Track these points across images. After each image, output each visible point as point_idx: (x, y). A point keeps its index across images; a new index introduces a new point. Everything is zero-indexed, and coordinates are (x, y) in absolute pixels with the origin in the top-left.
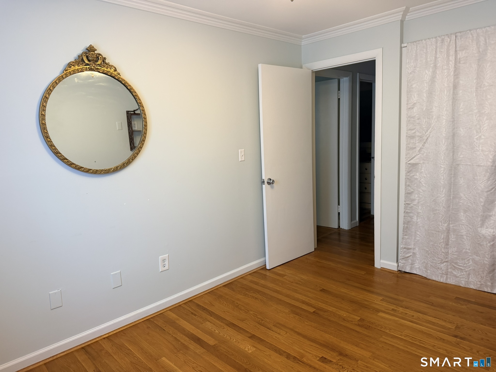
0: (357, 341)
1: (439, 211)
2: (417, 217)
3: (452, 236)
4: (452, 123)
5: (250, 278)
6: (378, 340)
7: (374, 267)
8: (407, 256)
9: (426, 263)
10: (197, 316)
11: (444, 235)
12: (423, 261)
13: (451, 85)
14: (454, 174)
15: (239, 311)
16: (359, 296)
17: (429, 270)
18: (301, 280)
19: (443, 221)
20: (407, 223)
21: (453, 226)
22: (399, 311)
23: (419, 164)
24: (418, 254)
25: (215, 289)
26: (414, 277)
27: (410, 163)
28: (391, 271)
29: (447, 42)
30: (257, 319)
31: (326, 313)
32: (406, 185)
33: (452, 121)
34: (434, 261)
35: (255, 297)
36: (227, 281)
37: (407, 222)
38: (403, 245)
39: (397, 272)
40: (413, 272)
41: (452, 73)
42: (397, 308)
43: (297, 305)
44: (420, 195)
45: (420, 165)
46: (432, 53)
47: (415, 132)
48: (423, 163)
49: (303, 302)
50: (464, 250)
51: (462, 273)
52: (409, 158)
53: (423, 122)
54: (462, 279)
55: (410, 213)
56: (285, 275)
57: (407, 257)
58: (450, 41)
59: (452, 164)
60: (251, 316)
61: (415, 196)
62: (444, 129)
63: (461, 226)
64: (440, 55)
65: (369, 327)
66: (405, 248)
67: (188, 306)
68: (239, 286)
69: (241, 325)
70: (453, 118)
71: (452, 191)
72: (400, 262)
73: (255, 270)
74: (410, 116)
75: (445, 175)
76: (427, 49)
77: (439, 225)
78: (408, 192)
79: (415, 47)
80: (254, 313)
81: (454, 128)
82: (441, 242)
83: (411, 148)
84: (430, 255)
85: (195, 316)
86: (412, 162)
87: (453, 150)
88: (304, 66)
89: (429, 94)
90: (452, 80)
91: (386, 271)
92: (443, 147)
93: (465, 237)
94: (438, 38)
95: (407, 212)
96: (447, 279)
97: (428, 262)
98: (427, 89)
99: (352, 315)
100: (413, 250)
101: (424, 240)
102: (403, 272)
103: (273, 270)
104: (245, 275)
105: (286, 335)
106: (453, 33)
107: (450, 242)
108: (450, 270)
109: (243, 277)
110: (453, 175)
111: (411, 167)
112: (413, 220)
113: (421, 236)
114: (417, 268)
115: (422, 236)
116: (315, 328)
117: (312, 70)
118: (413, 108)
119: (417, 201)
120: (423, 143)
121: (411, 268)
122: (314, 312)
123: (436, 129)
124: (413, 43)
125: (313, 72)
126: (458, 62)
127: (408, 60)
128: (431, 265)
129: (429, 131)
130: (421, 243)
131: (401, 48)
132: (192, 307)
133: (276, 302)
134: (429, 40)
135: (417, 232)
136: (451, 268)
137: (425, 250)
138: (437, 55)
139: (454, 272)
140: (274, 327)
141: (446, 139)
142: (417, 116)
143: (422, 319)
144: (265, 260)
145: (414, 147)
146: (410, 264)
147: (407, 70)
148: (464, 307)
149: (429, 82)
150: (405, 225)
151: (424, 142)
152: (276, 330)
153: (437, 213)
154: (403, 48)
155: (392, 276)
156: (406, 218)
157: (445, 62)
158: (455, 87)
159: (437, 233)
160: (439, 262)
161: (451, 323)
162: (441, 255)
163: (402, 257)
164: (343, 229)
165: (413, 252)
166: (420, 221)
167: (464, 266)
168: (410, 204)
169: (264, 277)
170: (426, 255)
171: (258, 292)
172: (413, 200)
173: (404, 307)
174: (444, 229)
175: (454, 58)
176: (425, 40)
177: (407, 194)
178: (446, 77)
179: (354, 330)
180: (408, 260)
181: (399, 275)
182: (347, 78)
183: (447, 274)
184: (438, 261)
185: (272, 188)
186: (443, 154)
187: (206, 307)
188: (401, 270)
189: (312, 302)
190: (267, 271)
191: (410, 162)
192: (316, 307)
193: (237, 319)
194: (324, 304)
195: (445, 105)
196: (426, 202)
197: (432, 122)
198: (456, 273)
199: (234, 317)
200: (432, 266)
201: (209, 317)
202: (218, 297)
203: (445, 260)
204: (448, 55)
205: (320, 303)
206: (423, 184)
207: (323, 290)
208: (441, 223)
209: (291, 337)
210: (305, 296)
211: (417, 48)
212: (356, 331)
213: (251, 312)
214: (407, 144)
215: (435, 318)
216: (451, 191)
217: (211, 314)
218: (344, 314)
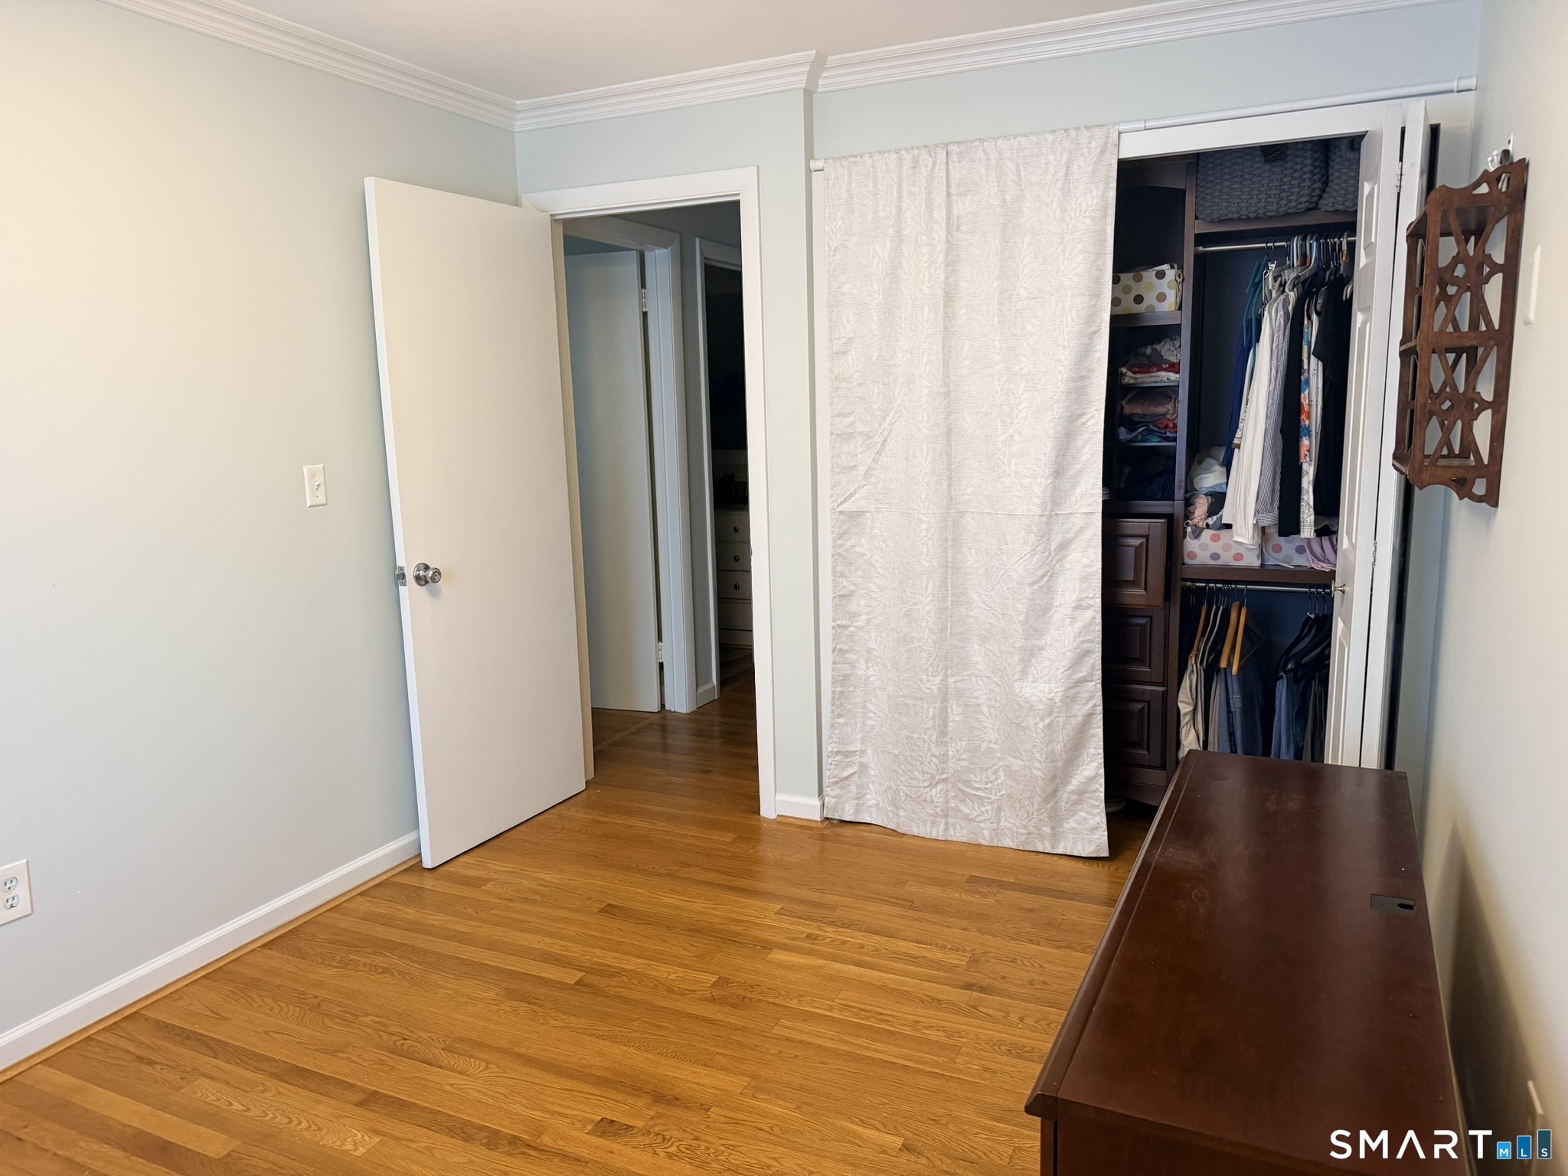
0: (708, 1047)
1: (920, 643)
2: (867, 663)
3: (955, 707)
4: (945, 399)
5: (364, 906)
6: (768, 1035)
7: (757, 817)
8: (845, 774)
9: (895, 789)
10: (158, 1067)
11: (935, 708)
12: (886, 785)
13: (940, 293)
14: (954, 540)
15: (323, 1022)
16: (715, 909)
17: (903, 809)
18: (541, 888)
19: (930, 669)
20: (842, 680)
21: (955, 682)
22: (825, 938)
23: (868, 512)
24: (872, 765)
25: (229, 963)
26: (865, 833)
27: (844, 510)
28: (805, 824)
29: (926, 167)
30: (385, 1037)
31: (617, 979)
32: (834, 572)
33: (945, 393)
34: (915, 783)
35: (380, 967)
36: (278, 928)
37: (840, 678)
38: (833, 745)
39: (820, 825)
40: (863, 819)
41: (941, 258)
42: (820, 929)
43: (524, 971)
44: (874, 601)
45: (868, 514)
46: (889, 195)
47: (853, 423)
48: (877, 510)
49: (546, 957)
50: (985, 745)
51: (983, 809)
52: (841, 497)
53: (873, 393)
54: (982, 825)
55: (848, 651)
56: (488, 880)
57: (846, 778)
58: (934, 164)
59: (947, 513)
60: (366, 1032)
61: (858, 604)
62: (925, 415)
63: (974, 679)
64: (909, 202)
65: (743, 999)
66: (838, 753)
67: (124, 1035)
68: (322, 939)
69: (328, 1067)
70: (947, 385)
71: (949, 585)
72: (828, 795)
73: (384, 877)
74: (839, 375)
75: (930, 542)
76: (875, 182)
77: (921, 681)
78: (842, 592)
79: (846, 172)
80: (376, 1019)
81: (950, 413)
82: (928, 729)
83: (844, 469)
84: (902, 766)
85: (149, 1068)
86: (848, 506)
87: (949, 473)
88: (524, 199)
89: (884, 313)
90: (942, 278)
91: (790, 824)
92: (925, 465)
93: (985, 709)
94: (902, 152)
95: (841, 650)
96: (946, 829)
97: (898, 786)
98: (881, 298)
99: (693, 972)
100: (860, 757)
101: (887, 726)
102: (835, 822)
103: (446, 868)
104: (346, 898)
105: (485, 1072)
106: (941, 144)
107: (951, 724)
108: (952, 804)
109: (337, 907)
110: (949, 543)
111: (845, 521)
112: (859, 672)
113: (879, 716)
114: (870, 807)
115: (881, 715)
116: (582, 1034)
117: (551, 215)
118: (845, 353)
119: (864, 617)
120: (874, 455)
121: (858, 809)
122: (578, 983)
123: (905, 414)
124: (838, 161)
125: (555, 220)
126: (955, 228)
127: (827, 210)
128: (907, 795)
129: (888, 420)
130: (880, 735)
131: (809, 172)
132: (140, 1037)
133: (455, 972)
134: (880, 158)
135: (868, 705)
136: (955, 797)
137: (890, 753)
138: (901, 202)
139: (963, 808)
140: (444, 1055)
141: (931, 442)
142: (857, 375)
143: (884, 951)
144: (419, 840)
145: (852, 464)
146: (854, 796)
147: (826, 239)
148: (991, 900)
149: (884, 278)
150: (835, 687)
151: (878, 452)
152: (453, 1062)
153: (915, 647)
154: (813, 173)
155: (808, 838)
156: (839, 666)
157: (923, 225)
158: (949, 297)
159: (917, 704)
160: (926, 784)
161: (958, 950)
162: (929, 763)
163: (832, 780)
164: (675, 712)
165: (861, 762)
166: (874, 673)
167: (986, 788)
168: (849, 626)
169: (415, 896)
170: (892, 768)
171: (393, 947)
172: (855, 615)
173: (839, 924)
174: (935, 690)
175: (944, 216)
176: (871, 155)
177: (838, 599)
178: (927, 267)
179: (697, 1017)
180: (849, 785)
181: (826, 832)
182: (665, 250)
183: (946, 816)
184: (924, 781)
185: (435, 594)
186: (924, 484)
187: (196, 1028)
188: (832, 817)
189: (572, 952)
190: (426, 874)
191: (842, 506)
192: (583, 964)
193: (316, 1050)
194: (610, 951)
195: (925, 347)
196: (888, 619)
197: (896, 396)
198: (968, 811)
199: (304, 1043)
200: (910, 797)
201: (208, 1063)
202: (242, 986)
203: (941, 775)
204: (930, 206)
205: (597, 952)
206: (879, 570)
207: (610, 910)
208: (927, 675)
209: (502, 1075)
210: (550, 935)
211: (850, 176)
212: (706, 1020)
213: (367, 1019)
214: (833, 457)
215: (918, 943)
216: (947, 587)
217: (215, 1048)
218: (670, 973)
